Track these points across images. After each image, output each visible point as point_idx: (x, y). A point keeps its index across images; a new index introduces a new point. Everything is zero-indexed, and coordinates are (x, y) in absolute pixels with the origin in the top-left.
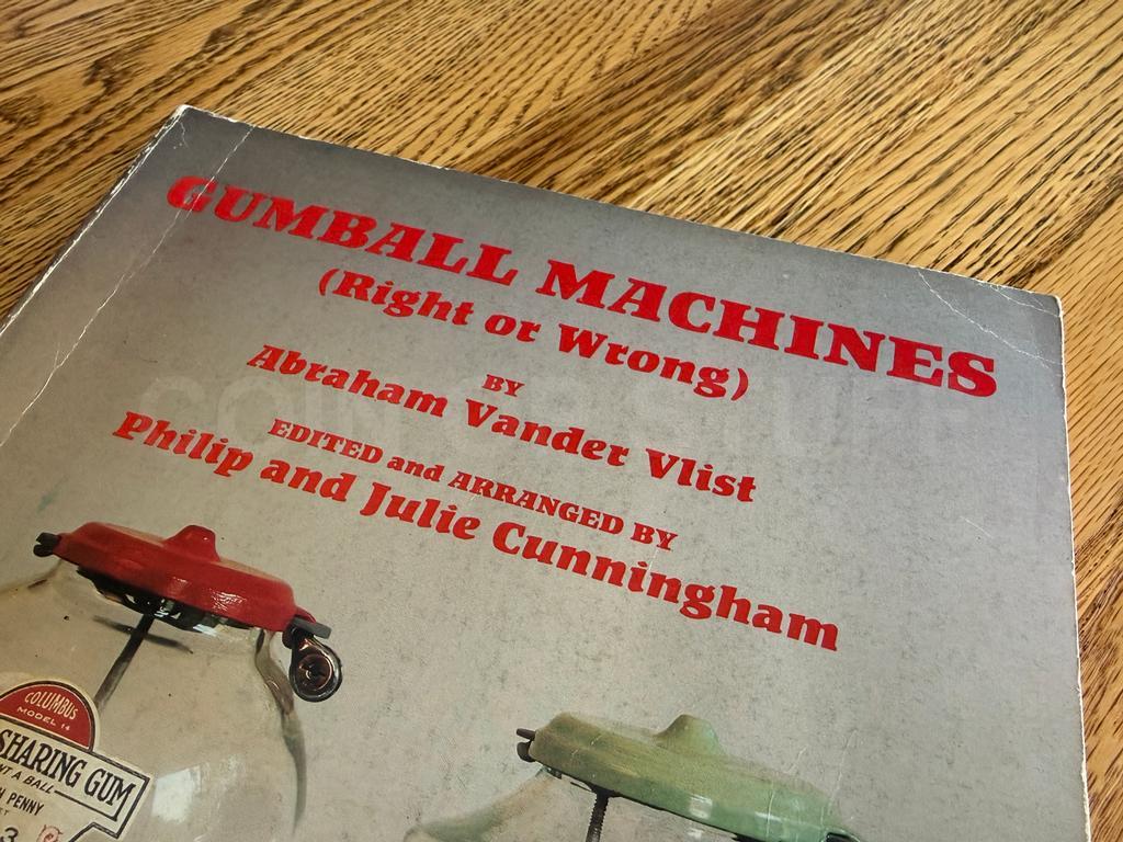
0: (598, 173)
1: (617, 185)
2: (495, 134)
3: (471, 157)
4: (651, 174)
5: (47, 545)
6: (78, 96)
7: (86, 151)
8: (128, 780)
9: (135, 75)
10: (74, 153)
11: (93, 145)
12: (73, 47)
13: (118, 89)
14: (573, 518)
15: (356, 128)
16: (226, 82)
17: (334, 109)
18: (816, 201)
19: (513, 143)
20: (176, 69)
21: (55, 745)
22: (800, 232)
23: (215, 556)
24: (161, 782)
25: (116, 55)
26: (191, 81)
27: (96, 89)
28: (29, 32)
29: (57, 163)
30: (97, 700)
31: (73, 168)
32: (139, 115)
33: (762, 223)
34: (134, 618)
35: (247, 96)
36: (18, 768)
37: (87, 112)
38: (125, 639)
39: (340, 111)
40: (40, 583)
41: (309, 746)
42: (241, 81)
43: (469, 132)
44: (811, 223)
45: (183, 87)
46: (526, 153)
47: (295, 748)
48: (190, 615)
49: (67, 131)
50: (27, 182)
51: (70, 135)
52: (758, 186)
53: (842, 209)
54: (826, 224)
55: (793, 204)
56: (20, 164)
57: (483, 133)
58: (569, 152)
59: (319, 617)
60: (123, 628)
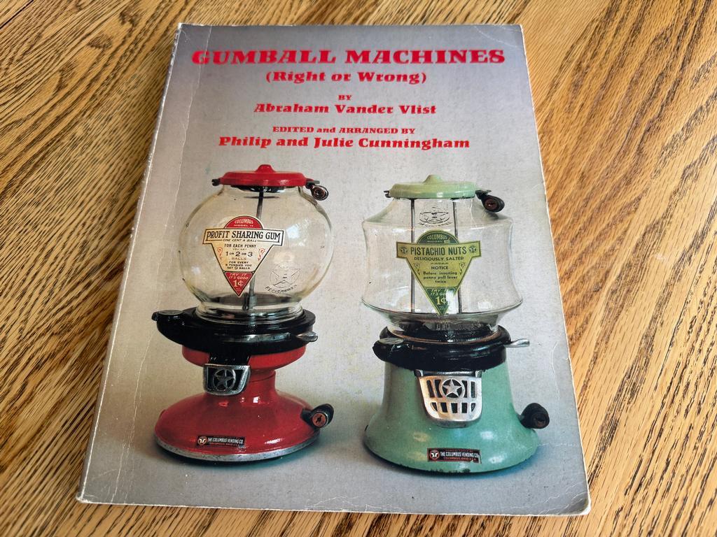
0: (349, 14)
1: (358, 17)
2: (304, 7)
3: (298, 19)
4: (370, 10)
5: (216, 182)
6: (122, 30)
7: (139, 52)
8: (277, 233)
9: (141, 15)
10: (135, 54)
11: (141, 50)
12: (106, 8)
13: (138, 23)
14: (382, 132)
15: (246, 17)
16: (182, 10)
17: (234, 11)
18: (435, 8)
19: (312, 10)
20: (158, 8)
21: (251, 231)
22: (431, 21)
23: (273, 171)
24: (287, 230)
25: (128, 8)
26: (167, 12)
27: (128, 26)
28: (82, 7)
29: (130, 60)
30: (257, 217)
31: (137, 60)
32: (153, 33)
33: (417, 20)
34: (257, 194)
35: (194, 14)
36: (243, 239)
37: (130, 36)
38: (258, 200)
39: (236, 11)
40: (220, 193)
41: (326, 211)
42: (188, 8)
43: (293, 9)
44: (435, 16)
45: (165, 16)
46: (319, 12)
47: (322, 212)
48: (274, 189)
49: (126, 46)
50: (122, 70)
51: (128, 48)
52: (412, 6)
53: (445, 8)
54: (441, 15)
55: (427, 10)
56: (115, 64)
57: (298, 8)
58: (336, 8)
59: (314, 179)
60: (255, 197)
